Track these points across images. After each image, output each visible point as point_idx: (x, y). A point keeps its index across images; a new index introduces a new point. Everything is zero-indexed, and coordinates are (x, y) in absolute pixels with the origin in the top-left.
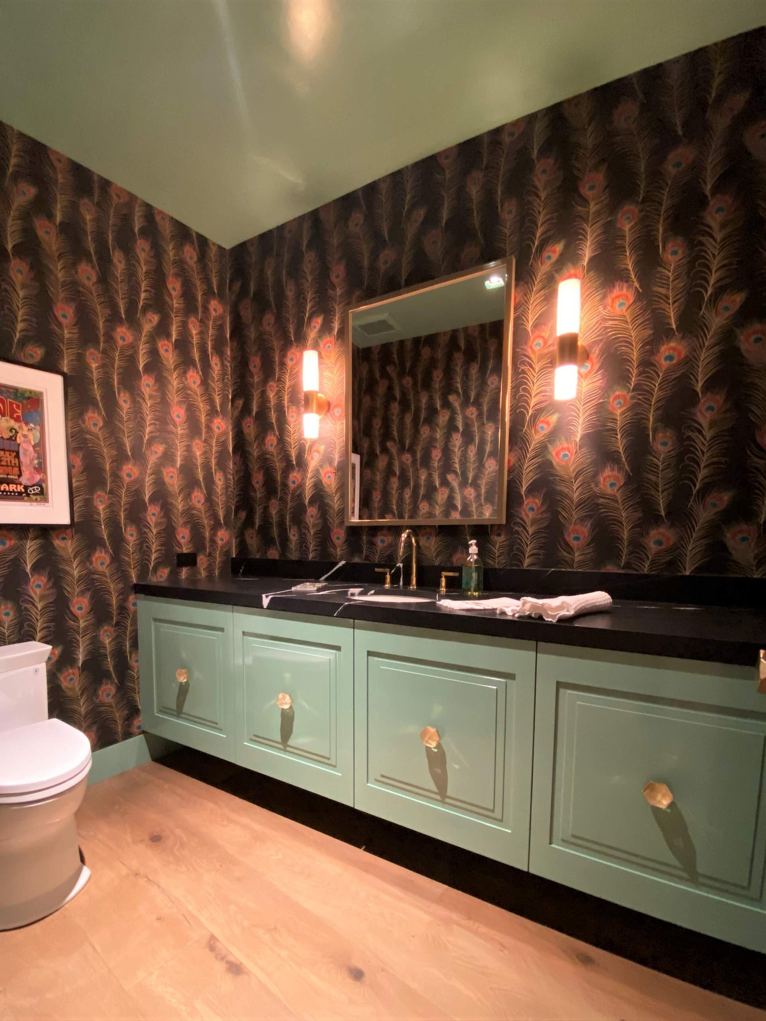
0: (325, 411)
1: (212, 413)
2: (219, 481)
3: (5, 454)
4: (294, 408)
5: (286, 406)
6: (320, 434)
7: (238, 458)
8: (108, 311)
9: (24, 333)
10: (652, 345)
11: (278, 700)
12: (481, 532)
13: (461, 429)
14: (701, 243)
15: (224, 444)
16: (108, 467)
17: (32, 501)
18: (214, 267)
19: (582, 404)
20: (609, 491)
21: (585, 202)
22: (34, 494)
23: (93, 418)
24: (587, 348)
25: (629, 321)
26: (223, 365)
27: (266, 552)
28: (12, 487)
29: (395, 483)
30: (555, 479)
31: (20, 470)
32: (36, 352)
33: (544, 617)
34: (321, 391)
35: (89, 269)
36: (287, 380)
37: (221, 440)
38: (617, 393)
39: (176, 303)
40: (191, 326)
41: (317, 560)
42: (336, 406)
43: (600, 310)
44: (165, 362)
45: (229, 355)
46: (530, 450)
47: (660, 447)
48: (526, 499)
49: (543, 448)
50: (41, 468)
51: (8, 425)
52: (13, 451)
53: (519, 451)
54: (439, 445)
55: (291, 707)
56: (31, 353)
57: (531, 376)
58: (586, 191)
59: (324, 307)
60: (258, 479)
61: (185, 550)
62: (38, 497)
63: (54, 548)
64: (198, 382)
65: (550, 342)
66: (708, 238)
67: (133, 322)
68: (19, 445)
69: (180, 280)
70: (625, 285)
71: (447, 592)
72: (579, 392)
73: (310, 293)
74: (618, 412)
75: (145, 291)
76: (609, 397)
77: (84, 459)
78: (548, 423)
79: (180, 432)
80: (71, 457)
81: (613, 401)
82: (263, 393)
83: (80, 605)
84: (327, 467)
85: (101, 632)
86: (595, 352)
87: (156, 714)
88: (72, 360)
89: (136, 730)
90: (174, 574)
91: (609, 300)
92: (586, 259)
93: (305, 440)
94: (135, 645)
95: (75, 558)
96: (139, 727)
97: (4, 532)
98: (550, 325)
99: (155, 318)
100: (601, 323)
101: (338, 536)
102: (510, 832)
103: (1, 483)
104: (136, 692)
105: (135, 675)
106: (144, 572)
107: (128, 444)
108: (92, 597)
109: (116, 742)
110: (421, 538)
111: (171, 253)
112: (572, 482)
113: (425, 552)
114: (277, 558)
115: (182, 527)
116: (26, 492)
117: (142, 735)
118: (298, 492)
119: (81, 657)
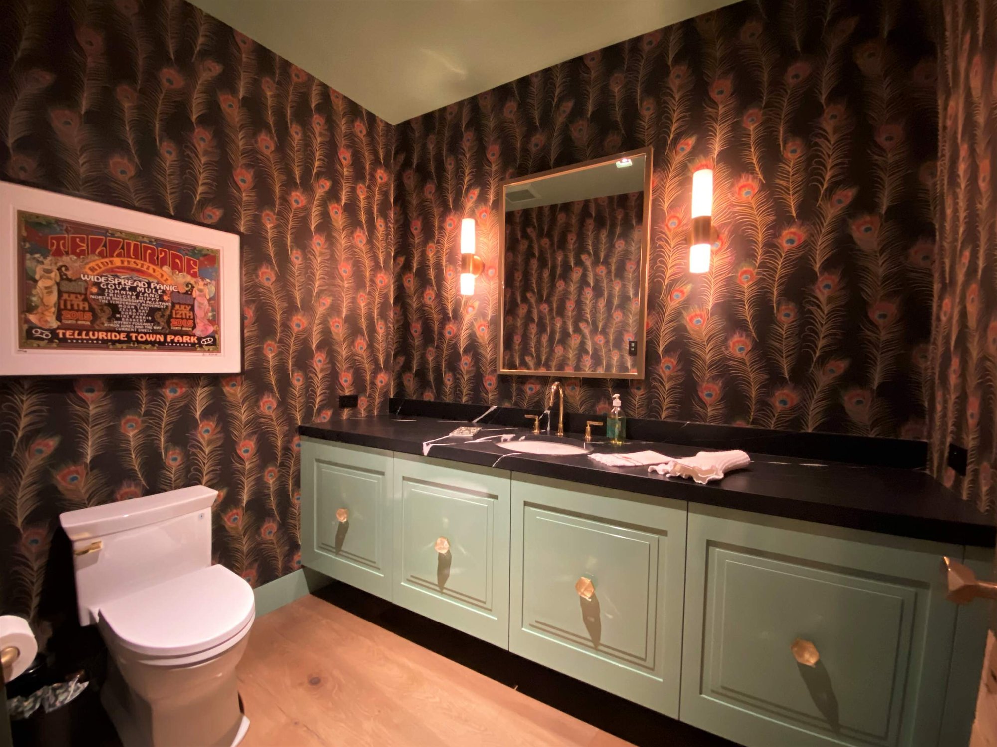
0: (480, 272)
1: (376, 268)
2: (381, 328)
3: (180, 307)
4: (452, 267)
5: (444, 265)
6: (475, 291)
7: (398, 308)
8: (284, 177)
9: (204, 195)
10: (775, 228)
11: (436, 544)
12: (622, 386)
13: (592, 284)
14: (816, 144)
15: (386, 297)
16: (278, 318)
17: (205, 351)
18: (381, 141)
19: (714, 277)
20: (738, 354)
21: (714, 104)
22: (207, 345)
23: (265, 273)
24: (718, 229)
25: (755, 208)
26: (387, 226)
27: (422, 394)
28: (186, 339)
29: (533, 329)
30: (690, 342)
31: (194, 323)
32: (214, 213)
33: (695, 479)
34: (476, 255)
35: (268, 139)
36: (445, 243)
37: (383, 293)
38: (745, 269)
39: (346, 172)
40: (359, 192)
41: (470, 403)
42: (490, 268)
43: (729, 196)
44: (335, 224)
45: (392, 217)
46: (666, 315)
47: (783, 318)
48: (663, 359)
49: (678, 314)
50: (215, 320)
51: (184, 281)
52: (189, 305)
53: (657, 315)
54: (573, 297)
55: (448, 552)
56: (210, 213)
57: (668, 251)
58: (714, 95)
59: (480, 180)
60: (416, 328)
61: (347, 393)
62: (211, 348)
63: (224, 395)
64: (365, 241)
65: (684, 222)
66: (822, 140)
67: (307, 186)
68: (195, 299)
69: (351, 151)
70: (751, 176)
71: (592, 440)
72: (712, 267)
73: (468, 168)
74: (746, 286)
75: (319, 160)
76: (737, 272)
77: (256, 311)
78: (682, 292)
79: (346, 286)
80: (245, 308)
81: (741, 276)
82: (424, 254)
83: (247, 448)
84: (481, 321)
85: (266, 473)
86: (725, 233)
87: (316, 550)
88: (249, 221)
89: (295, 565)
90: (336, 415)
91: (736, 189)
92: (716, 153)
93: (462, 296)
94: (297, 483)
95: (243, 403)
96: (299, 562)
97: (175, 381)
98: (684, 207)
99: (327, 184)
100: (729, 208)
101: (490, 383)
102: (661, 680)
103: (176, 335)
104: (297, 528)
105: (296, 512)
106: (308, 414)
107: (298, 296)
108: (259, 441)
109: (276, 577)
110: (566, 388)
111: (343, 127)
112: (705, 345)
113: (571, 401)
114: (432, 400)
115: (345, 371)
116: (199, 343)
117: (301, 570)
118: (453, 342)
119: (245, 498)
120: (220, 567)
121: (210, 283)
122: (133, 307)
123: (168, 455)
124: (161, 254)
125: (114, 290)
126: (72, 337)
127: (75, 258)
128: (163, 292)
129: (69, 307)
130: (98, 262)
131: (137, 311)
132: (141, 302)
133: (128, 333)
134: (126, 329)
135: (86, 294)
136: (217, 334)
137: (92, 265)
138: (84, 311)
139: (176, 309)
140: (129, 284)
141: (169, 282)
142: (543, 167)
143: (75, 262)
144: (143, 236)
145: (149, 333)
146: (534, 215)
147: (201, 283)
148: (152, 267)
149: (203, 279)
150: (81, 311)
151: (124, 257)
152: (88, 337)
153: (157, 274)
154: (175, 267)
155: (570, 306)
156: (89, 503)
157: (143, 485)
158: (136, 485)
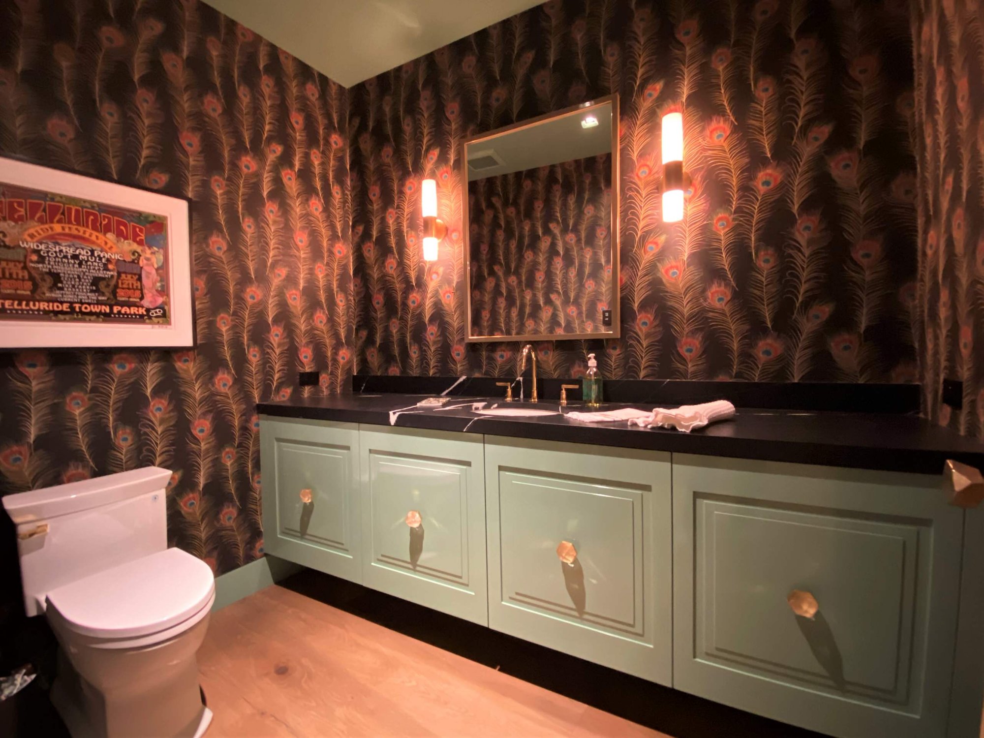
0: (443, 235)
1: (334, 238)
2: (341, 301)
3: (126, 277)
4: (413, 233)
5: (405, 231)
6: (439, 256)
7: (359, 280)
8: (233, 141)
9: (149, 159)
10: (749, 172)
11: (407, 518)
12: (597, 345)
13: (562, 253)
14: (789, 82)
15: (345, 268)
16: (231, 289)
17: (153, 323)
18: (334, 104)
19: (688, 226)
20: (718, 305)
21: (682, 46)
22: (156, 317)
23: (216, 242)
24: (690, 175)
25: (727, 151)
26: (344, 194)
27: (387, 369)
28: (133, 310)
29: (502, 303)
30: (666, 296)
31: (142, 293)
32: (160, 178)
33: (678, 428)
34: (439, 217)
35: (215, 101)
36: (406, 208)
37: (342, 264)
38: (720, 216)
39: (299, 136)
40: (313, 157)
41: (438, 375)
42: (454, 230)
43: (700, 141)
44: (288, 190)
45: (349, 185)
46: (640, 269)
47: (763, 264)
48: (639, 314)
49: (652, 267)
50: (164, 291)
51: (130, 248)
52: (135, 274)
53: (630, 269)
54: (543, 267)
55: (421, 525)
56: (156, 179)
57: (639, 202)
58: (681, 37)
59: (440, 139)
60: (378, 300)
61: (308, 369)
62: (160, 320)
63: (176, 370)
64: (321, 209)
65: (655, 170)
66: (795, 76)
67: (257, 150)
68: (142, 268)
69: (303, 114)
70: (722, 119)
71: (567, 404)
72: (685, 215)
73: (426, 128)
74: (722, 233)
75: (270, 123)
76: (712, 219)
77: (208, 282)
78: (656, 243)
79: (303, 256)
80: (195, 279)
81: (717, 223)
82: (383, 221)
83: (202, 428)
84: (446, 287)
85: (223, 455)
86: (698, 179)
87: (279, 536)
88: (197, 186)
89: (258, 554)
90: (296, 394)
91: (707, 132)
92: (685, 96)
93: (425, 262)
94: (257, 465)
95: (197, 379)
96: (261, 550)
97: (124, 355)
98: (654, 155)
99: (279, 149)
100: (701, 153)
101: (458, 352)
102: (651, 646)
103: (122, 307)
104: (259, 514)
105: (257, 496)
106: (266, 391)
107: (251, 266)
108: (214, 419)
109: (237, 566)
110: (539, 352)
111: (294, 88)
112: (682, 297)
113: (545, 366)
114: (398, 375)
115: (304, 346)
116: (148, 315)
117: (264, 559)
118: (418, 312)
119: (202, 481)
120: (176, 550)
121: (157, 252)
122: (76, 276)
123: (117, 435)
124: (104, 220)
125: (55, 258)
126: (11, 307)
127: (13, 224)
128: (108, 260)
129: (7, 275)
130: (38, 229)
131: (80, 280)
132: (84, 270)
133: (71, 303)
134: (69, 300)
135: (25, 263)
136: (166, 304)
137: (32, 231)
138: (23, 280)
139: (122, 278)
140: (71, 251)
141: (114, 250)
142: (505, 121)
143: (14, 227)
144: (85, 201)
145: (94, 304)
146: (498, 183)
147: (148, 251)
148: (95, 233)
149: (150, 247)
150: (20, 280)
151: (65, 223)
152: (28, 308)
153: (101, 241)
154: (120, 234)
155: (540, 278)
156: (33, 486)
157: (92, 467)
158: (84, 467)
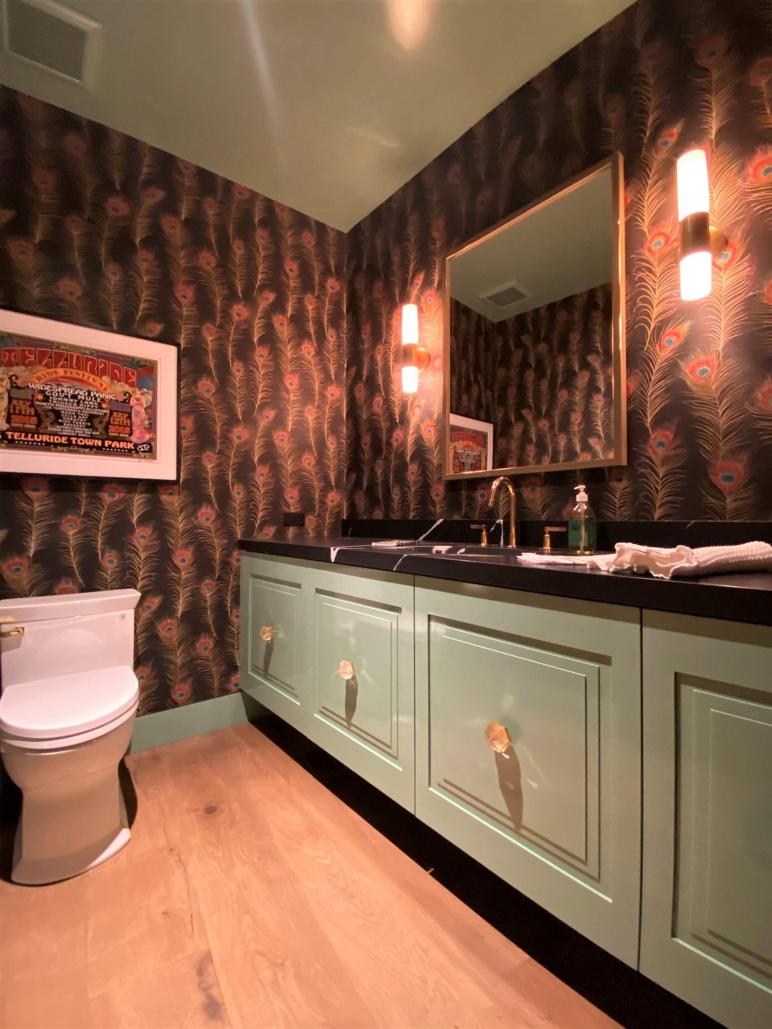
0: (425, 364)
1: (327, 380)
2: (331, 445)
3: (118, 415)
4: (397, 364)
5: (391, 365)
7: (350, 422)
8: (226, 292)
9: (146, 312)
11: (339, 668)
15: (338, 410)
16: (218, 429)
17: (140, 457)
18: (332, 250)
19: (723, 303)
21: (705, 72)
22: (143, 452)
23: (205, 384)
26: (338, 337)
27: (371, 513)
28: (123, 445)
29: (531, 450)
30: (691, 404)
31: (131, 430)
32: (155, 328)
34: (421, 344)
35: (210, 255)
36: (392, 341)
37: (334, 407)
39: (293, 283)
40: (307, 303)
41: (417, 518)
42: (436, 358)
44: (279, 335)
45: (345, 327)
46: (654, 371)
48: (653, 434)
49: (672, 366)
50: (152, 427)
51: (122, 389)
52: (126, 413)
53: (640, 374)
54: (579, 408)
55: (354, 677)
56: (151, 328)
57: (651, 283)
58: (703, 61)
59: (426, 263)
60: (366, 440)
61: (293, 510)
62: (147, 455)
63: (161, 502)
64: (313, 353)
65: (673, 238)
67: (249, 299)
68: (132, 407)
69: (298, 262)
73: (413, 253)
75: (262, 273)
76: (762, 287)
77: (196, 421)
78: (677, 335)
79: (292, 398)
80: (184, 419)
81: (768, 291)
82: (373, 358)
83: (183, 558)
84: (427, 421)
85: (203, 586)
86: (737, 237)
87: (250, 673)
88: (189, 334)
89: (233, 688)
90: (280, 533)
91: (750, 170)
92: (714, 132)
93: (407, 396)
94: (236, 601)
95: (180, 512)
96: (237, 685)
97: (113, 486)
98: (672, 218)
99: (271, 297)
100: (741, 200)
103: (113, 441)
104: (236, 648)
105: (234, 630)
106: (249, 528)
107: (239, 409)
108: (195, 551)
109: (212, 697)
111: (289, 238)
112: (716, 404)
114: (381, 518)
115: (290, 487)
116: (135, 449)
117: (239, 694)
118: (401, 450)
119: (180, 608)
121: (147, 393)
122: (74, 413)
123: (104, 556)
124: (101, 365)
125: (57, 397)
126: (19, 439)
127: (24, 368)
128: (102, 400)
129: (17, 412)
130: (43, 372)
131: (77, 417)
132: (81, 408)
133: (69, 437)
134: (67, 434)
135: (32, 401)
136: (153, 441)
137: (39, 374)
138: (30, 416)
139: (113, 416)
140: (71, 392)
141: (108, 391)
143: (25, 371)
144: (85, 349)
145: (88, 438)
147: (138, 392)
148: (92, 376)
149: (140, 389)
150: (27, 415)
151: (67, 367)
152: (33, 440)
153: (97, 384)
154: (114, 377)
155: (576, 419)
156: (30, 594)
157: (80, 584)
158: (73, 583)
